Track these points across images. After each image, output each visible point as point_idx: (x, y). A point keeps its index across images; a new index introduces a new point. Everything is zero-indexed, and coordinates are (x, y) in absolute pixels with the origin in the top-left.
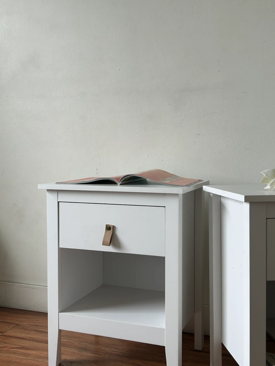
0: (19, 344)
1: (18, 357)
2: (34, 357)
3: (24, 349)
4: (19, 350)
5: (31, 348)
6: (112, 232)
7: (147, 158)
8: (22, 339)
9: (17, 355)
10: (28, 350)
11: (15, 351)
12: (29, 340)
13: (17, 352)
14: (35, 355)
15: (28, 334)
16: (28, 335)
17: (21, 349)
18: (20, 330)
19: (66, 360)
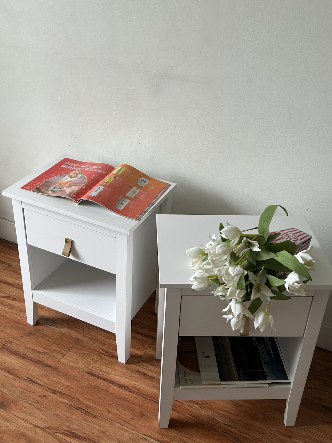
0: (7, 292)
1: (4, 308)
2: (18, 310)
3: (11, 299)
4: (6, 300)
5: (17, 298)
6: (71, 245)
7: (124, 138)
8: (10, 286)
9: (4, 306)
10: (14, 300)
11: (3, 301)
12: (16, 287)
13: (4, 303)
14: (19, 308)
15: (16, 279)
16: (16, 281)
17: (8, 298)
18: (10, 274)
19: (43, 316)
